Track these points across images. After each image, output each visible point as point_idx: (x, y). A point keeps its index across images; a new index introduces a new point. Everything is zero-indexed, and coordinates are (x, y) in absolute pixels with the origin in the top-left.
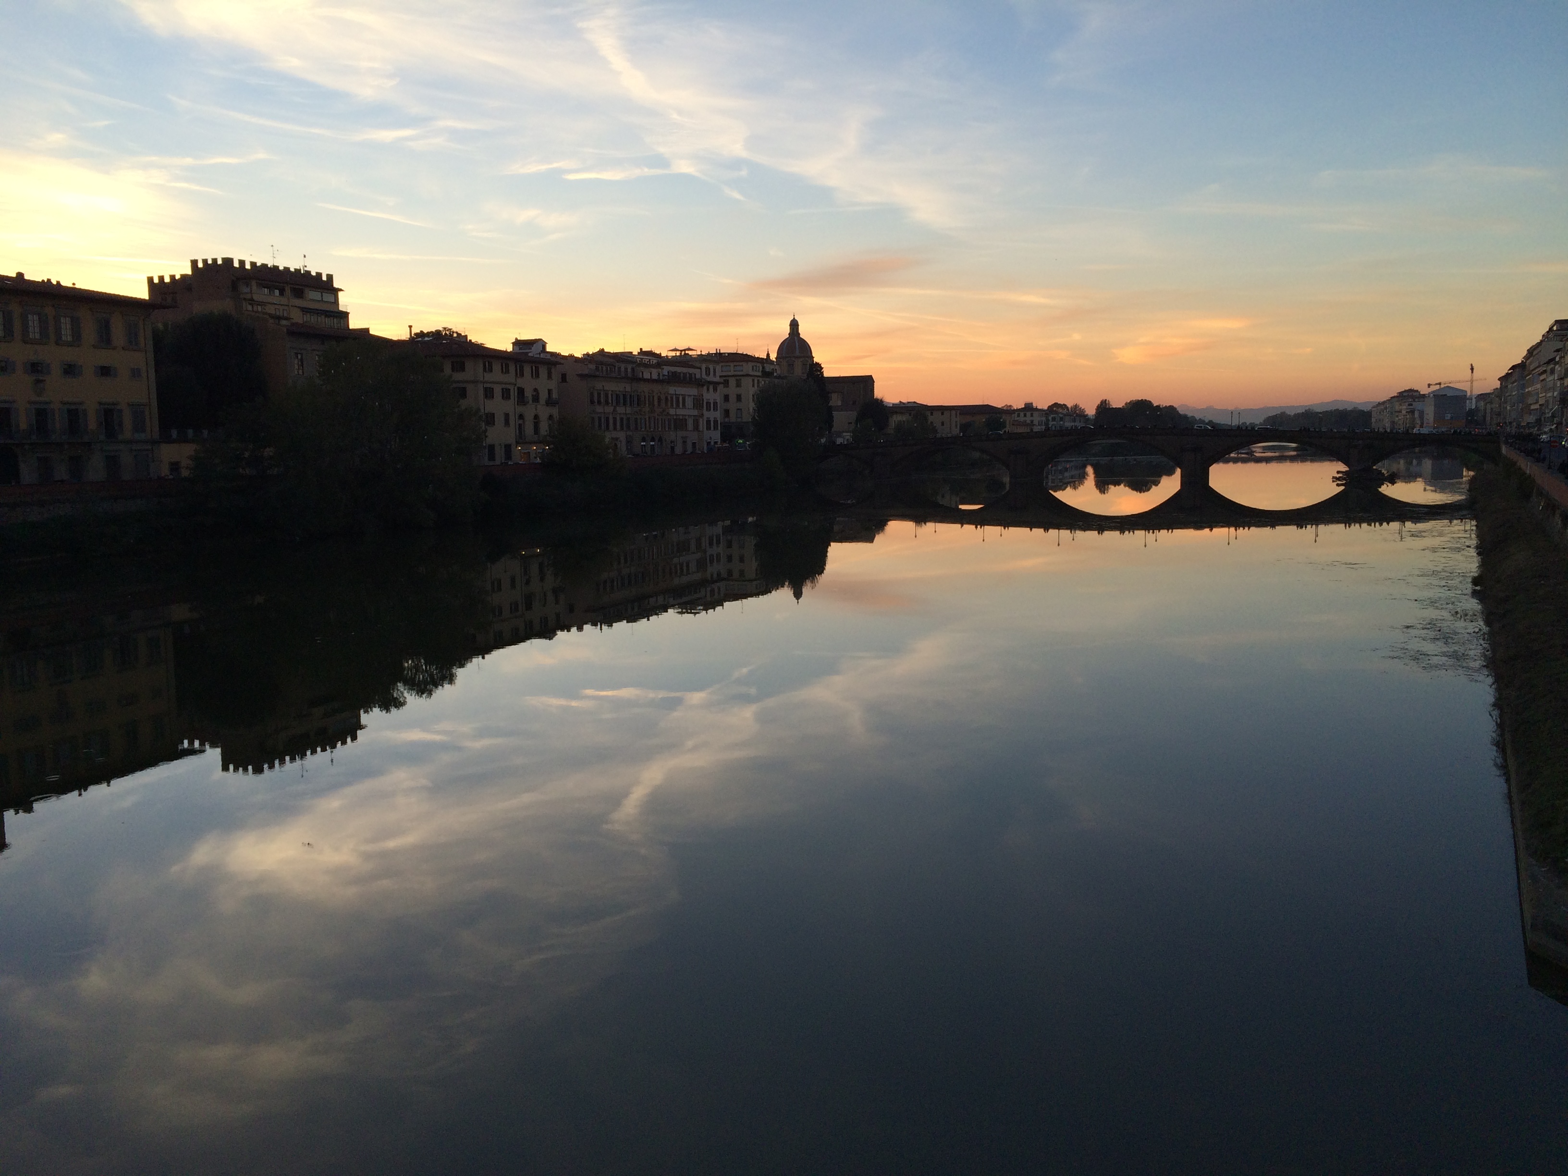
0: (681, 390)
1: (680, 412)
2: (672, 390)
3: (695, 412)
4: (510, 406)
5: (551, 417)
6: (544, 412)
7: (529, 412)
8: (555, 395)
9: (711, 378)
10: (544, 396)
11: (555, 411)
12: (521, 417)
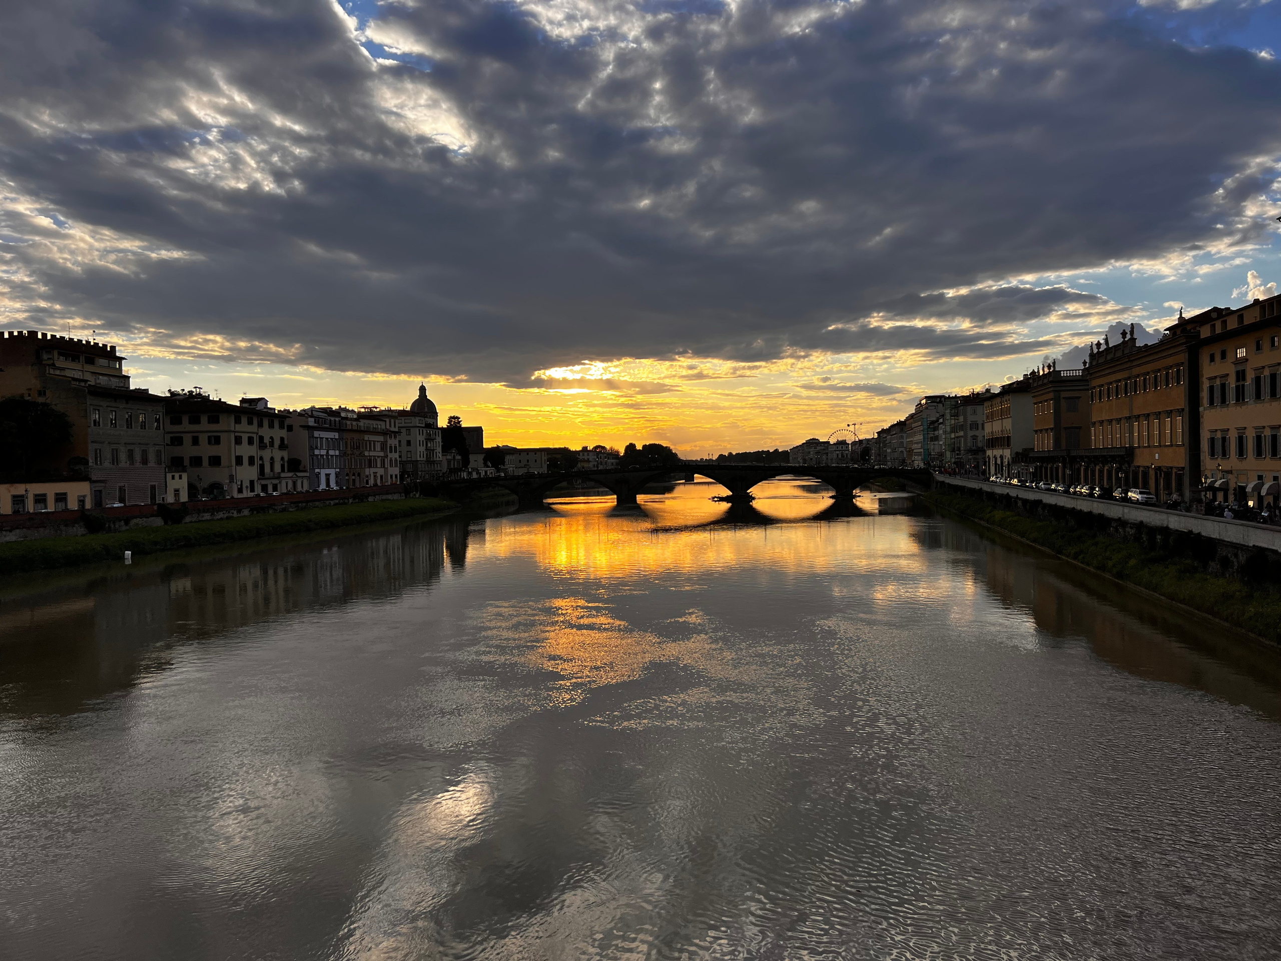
0: (372, 438)
1: (372, 454)
2: (366, 437)
3: (382, 454)
4: (253, 450)
5: (282, 459)
6: (278, 454)
7: (267, 454)
8: (286, 442)
9: (393, 429)
10: (277, 443)
11: (285, 454)
12: (261, 458)
